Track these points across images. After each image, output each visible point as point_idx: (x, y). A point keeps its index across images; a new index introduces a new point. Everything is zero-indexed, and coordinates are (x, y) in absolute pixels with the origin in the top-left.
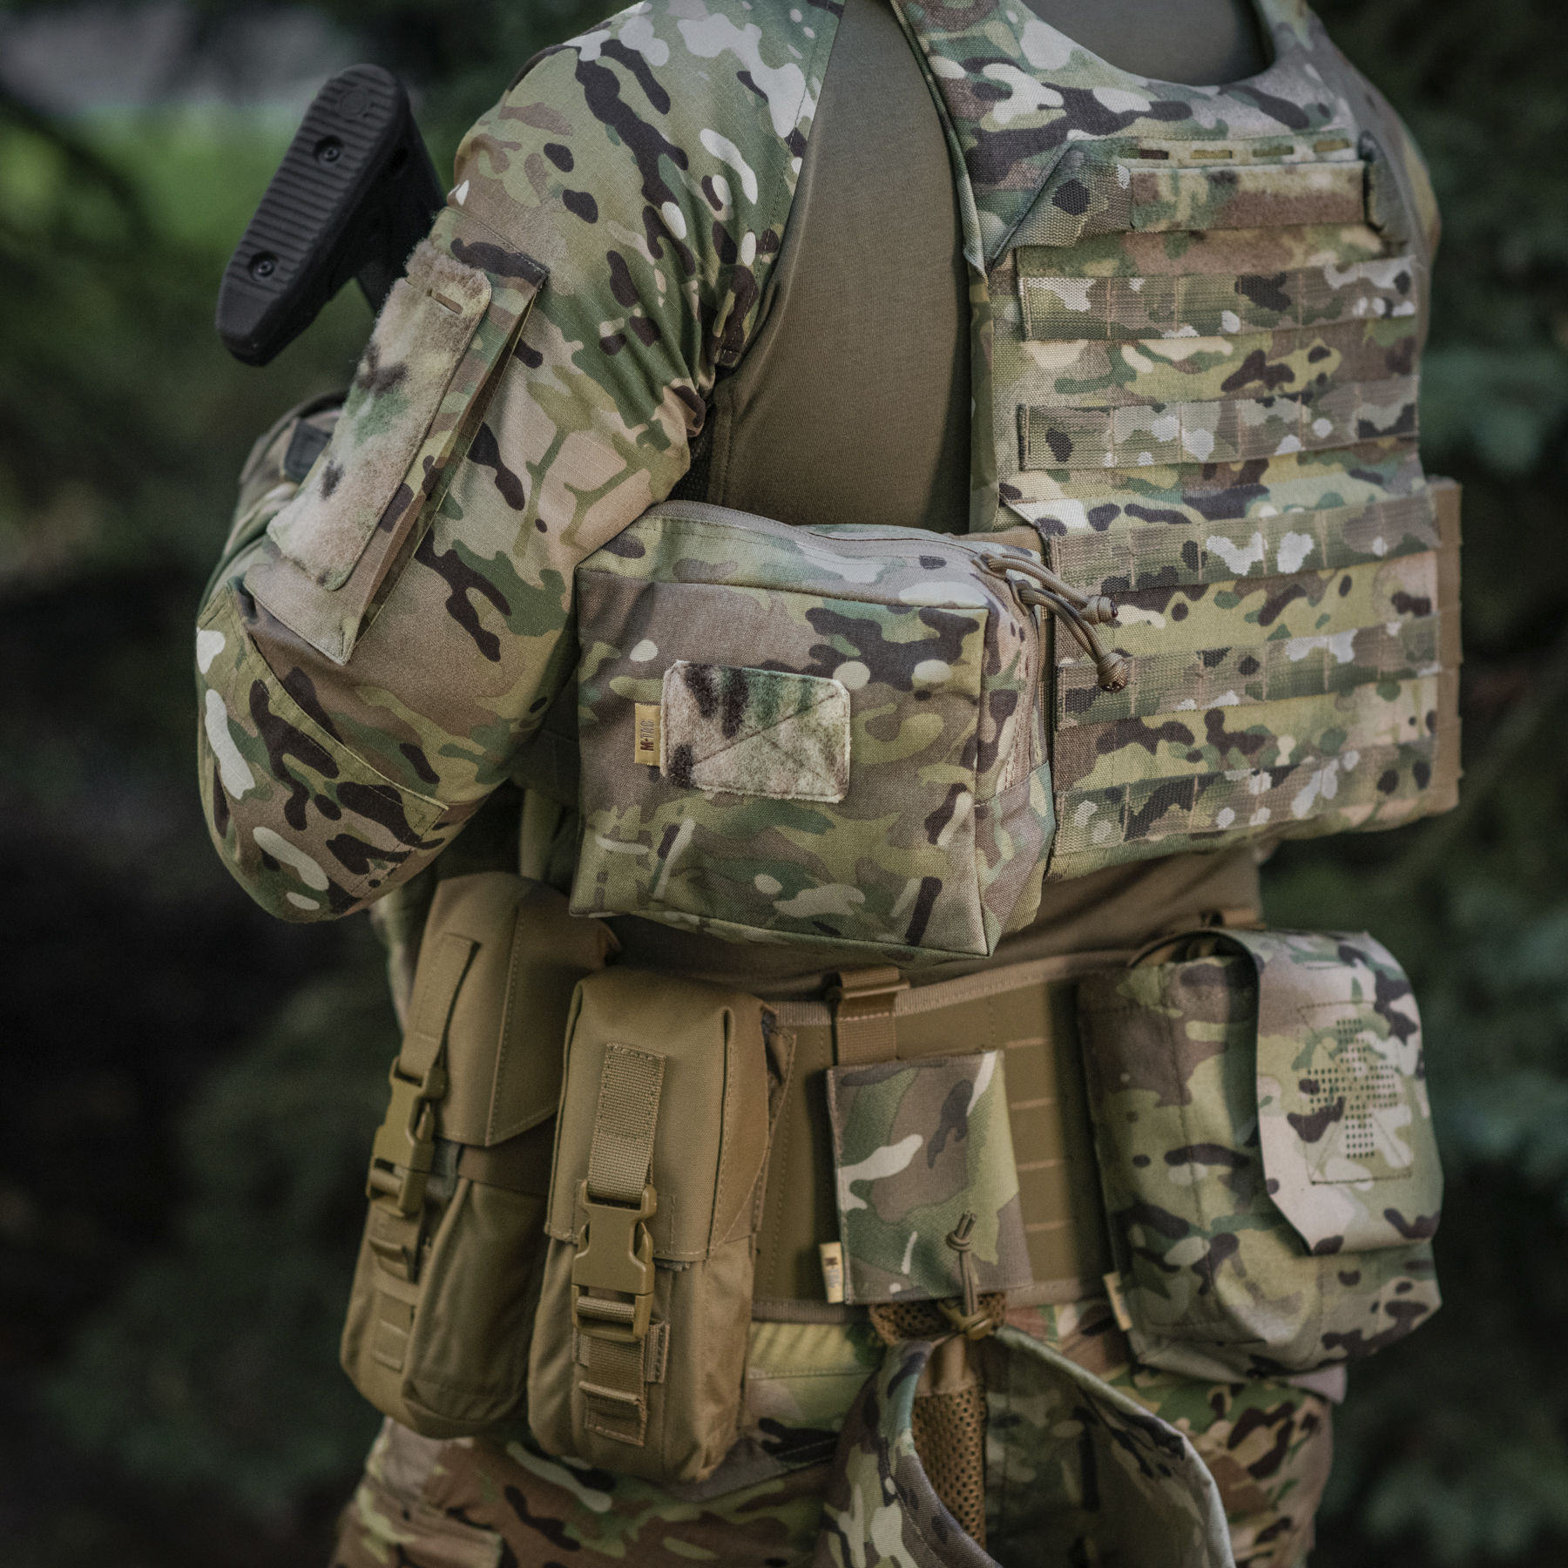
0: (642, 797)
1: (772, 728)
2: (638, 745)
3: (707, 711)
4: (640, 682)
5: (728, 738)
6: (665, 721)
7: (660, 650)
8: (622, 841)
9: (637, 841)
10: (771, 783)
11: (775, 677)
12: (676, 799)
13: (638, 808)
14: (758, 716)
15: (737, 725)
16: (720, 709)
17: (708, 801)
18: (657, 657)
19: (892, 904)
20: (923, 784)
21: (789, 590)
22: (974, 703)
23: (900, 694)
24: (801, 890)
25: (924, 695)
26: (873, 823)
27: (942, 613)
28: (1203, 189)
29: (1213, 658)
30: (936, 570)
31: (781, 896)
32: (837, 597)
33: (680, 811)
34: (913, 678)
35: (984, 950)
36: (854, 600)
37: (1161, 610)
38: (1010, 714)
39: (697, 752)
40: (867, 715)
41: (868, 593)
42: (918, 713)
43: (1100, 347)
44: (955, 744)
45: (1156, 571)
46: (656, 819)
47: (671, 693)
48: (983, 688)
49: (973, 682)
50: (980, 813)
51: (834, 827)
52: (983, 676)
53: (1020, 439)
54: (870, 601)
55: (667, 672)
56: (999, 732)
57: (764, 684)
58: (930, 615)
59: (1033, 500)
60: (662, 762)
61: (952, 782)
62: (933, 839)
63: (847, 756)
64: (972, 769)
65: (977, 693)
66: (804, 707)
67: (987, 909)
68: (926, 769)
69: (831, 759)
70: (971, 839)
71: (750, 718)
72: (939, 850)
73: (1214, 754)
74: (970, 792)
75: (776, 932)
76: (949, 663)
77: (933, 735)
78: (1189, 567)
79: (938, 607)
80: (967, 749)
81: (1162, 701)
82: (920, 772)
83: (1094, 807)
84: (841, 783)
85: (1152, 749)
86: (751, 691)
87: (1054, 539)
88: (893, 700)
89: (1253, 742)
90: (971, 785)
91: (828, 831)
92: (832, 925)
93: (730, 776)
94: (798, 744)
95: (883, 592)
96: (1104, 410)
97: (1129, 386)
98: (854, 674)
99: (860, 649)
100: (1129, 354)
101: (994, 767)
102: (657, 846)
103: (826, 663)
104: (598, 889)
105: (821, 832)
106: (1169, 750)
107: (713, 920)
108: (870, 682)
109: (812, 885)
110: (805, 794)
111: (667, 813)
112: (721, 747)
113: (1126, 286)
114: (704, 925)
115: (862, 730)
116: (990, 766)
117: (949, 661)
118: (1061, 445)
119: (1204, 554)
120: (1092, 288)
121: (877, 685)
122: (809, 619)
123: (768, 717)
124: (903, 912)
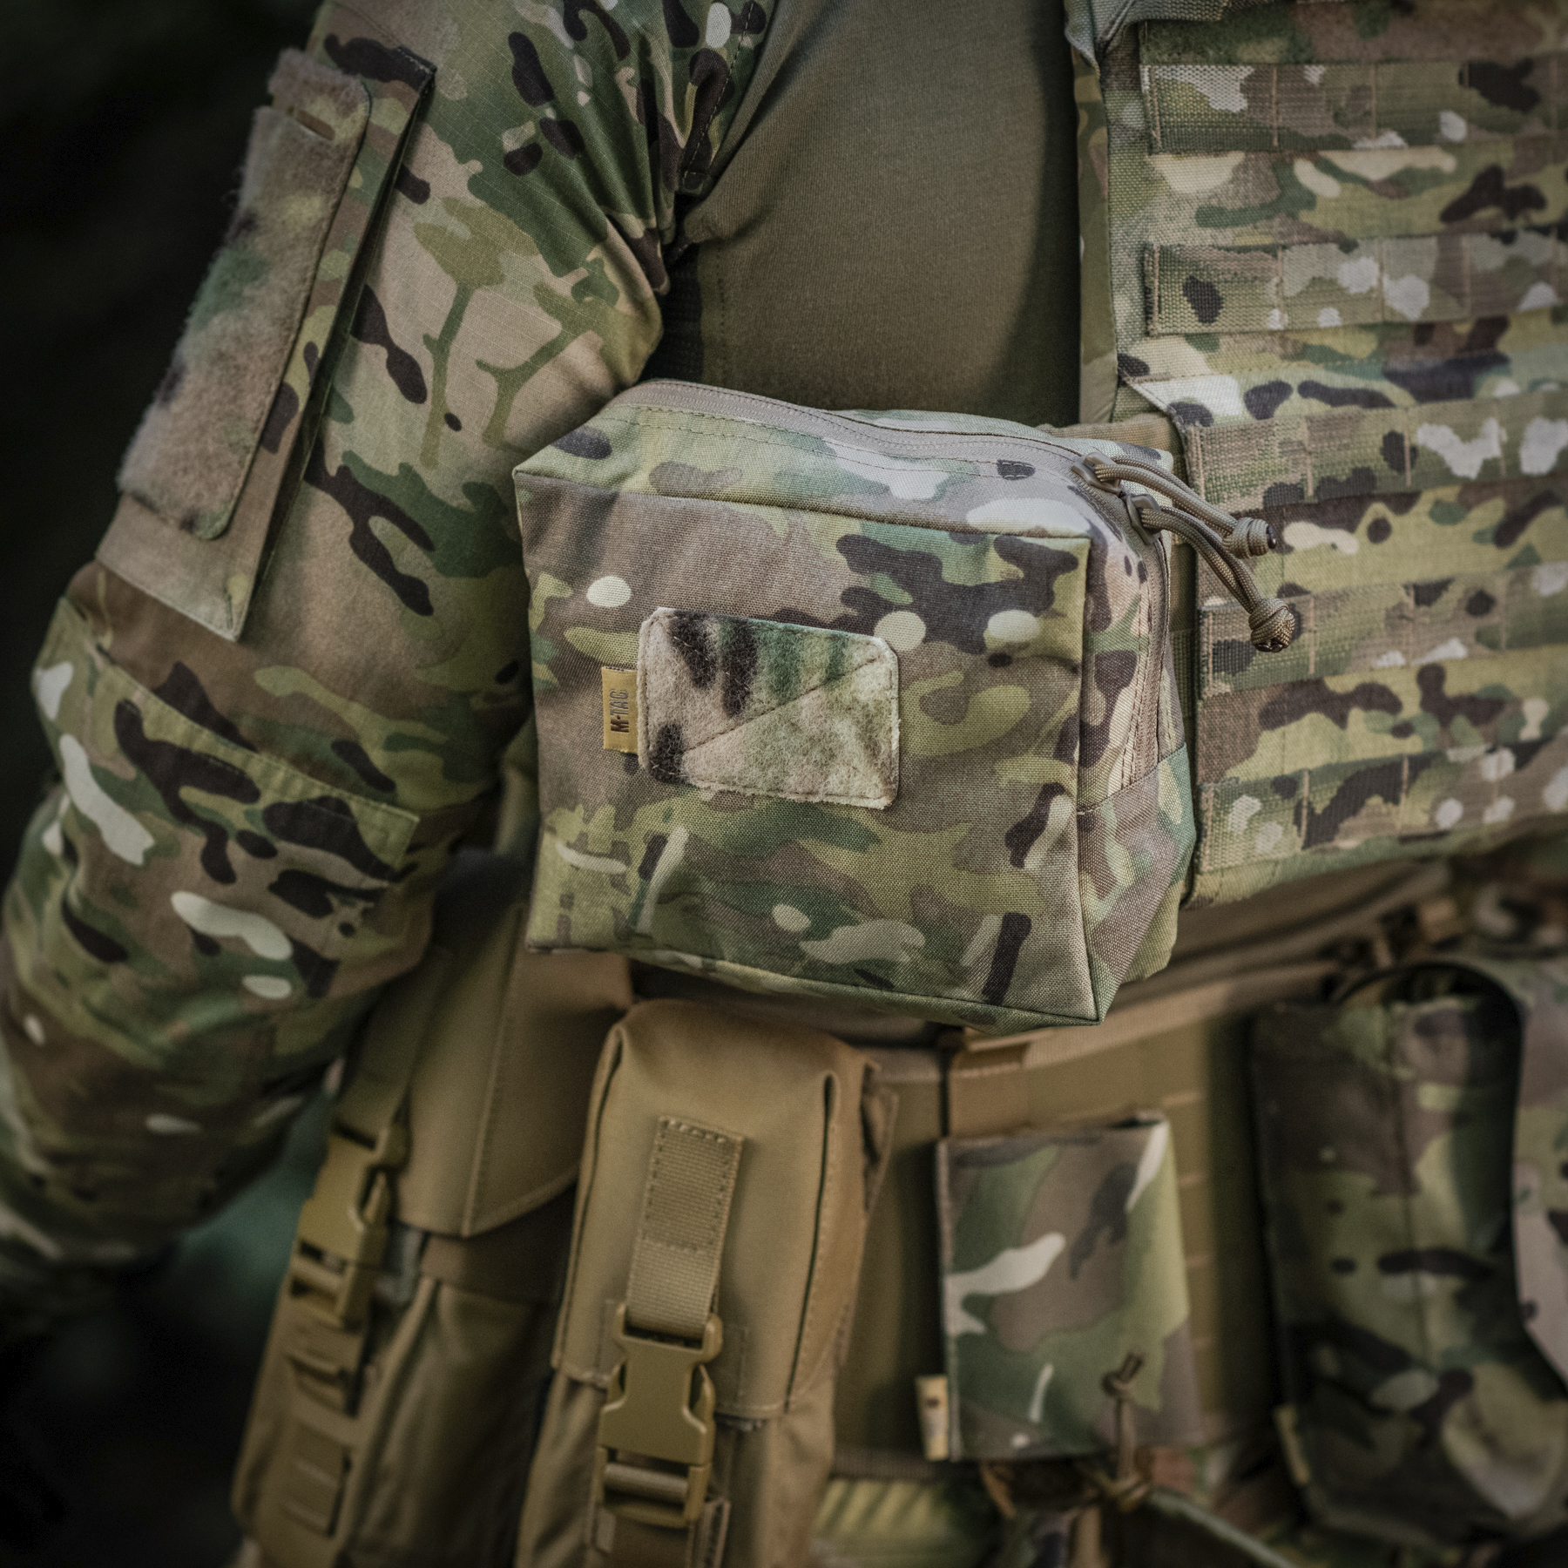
0: (615, 795)
1: (791, 704)
2: (607, 726)
3: (700, 679)
4: (607, 636)
5: (730, 716)
6: (644, 692)
7: (634, 592)
8: (590, 854)
9: (610, 856)
10: (791, 781)
11: (794, 632)
12: (662, 799)
13: (610, 810)
14: (771, 687)
15: (743, 698)
16: (720, 676)
17: (705, 803)
18: (630, 602)
19: (961, 950)
20: (1003, 784)
21: (814, 510)
22: (1074, 670)
23: (968, 659)
24: (836, 927)
25: (1002, 659)
26: (934, 837)
27: (1025, 544)
29: (1427, 593)
30: (1018, 482)
31: (809, 935)
32: (880, 520)
33: (667, 816)
34: (986, 635)
35: (1093, 1013)
36: (904, 523)
37: (1351, 527)
38: (1126, 684)
39: (689, 734)
40: (925, 687)
41: (925, 514)
42: (993, 685)
43: (1263, 162)
44: (1047, 727)
45: (1343, 474)
46: (635, 826)
47: (650, 652)
48: (1086, 648)
49: (1071, 642)
50: (1085, 823)
51: (879, 841)
52: (1086, 634)
53: (1146, 291)
54: (927, 526)
55: (645, 624)
56: (1111, 709)
57: (779, 641)
58: (1010, 547)
59: (1166, 378)
60: (640, 749)
61: (1044, 781)
62: (1018, 861)
63: (895, 745)
64: (1071, 762)
65: (1078, 656)
66: (834, 674)
67: (1096, 956)
68: (1008, 763)
69: (872, 748)
70: (1073, 860)
71: (760, 689)
72: (1027, 875)
73: (1432, 727)
74: (1069, 795)
75: (805, 981)
76: (1036, 616)
77: (1016, 715)
78: (1392, 467)
79: (1021, 534)
80: (1064, 735)
81: (1354, 654)
82: (996, 767)
83: (1256, 804)
84: (886, 781)
85: (1341, 721)
86: (761, 652)
87: (1193, 430)
88: (959, 667)
89: (1488, 708)
90: (1072, 785)
91: (871, 848)
92: (881, 974)
93: (734, 769)
94: (826, 727)
95: (945, 512)
96: (1271, 250)
97: (1305, 217)
98: (903, 629)
99: (912, 593)
100: (1305, 172)
101: (1104, 757)
102: (638, 862)
103: (864, 613)
104: (561, 916)
105: (862, 848)
106: (1366, 721)
107: (720, 963)
108: (925, 641)
109: (853, 922)
110: (839, 796)
111: (648, 819)
112: (721, 729)
113: (1299, 77)
114: (710, 968)
115: (913, 708)
116: (1099, 756)
117: (1037, 612)
118: (1206, 300)
119: (1414, 450)
120: (1249, 79)
121: (936, 645)
122: (841, 551)
123: (785, 687)
124: (978, 960)
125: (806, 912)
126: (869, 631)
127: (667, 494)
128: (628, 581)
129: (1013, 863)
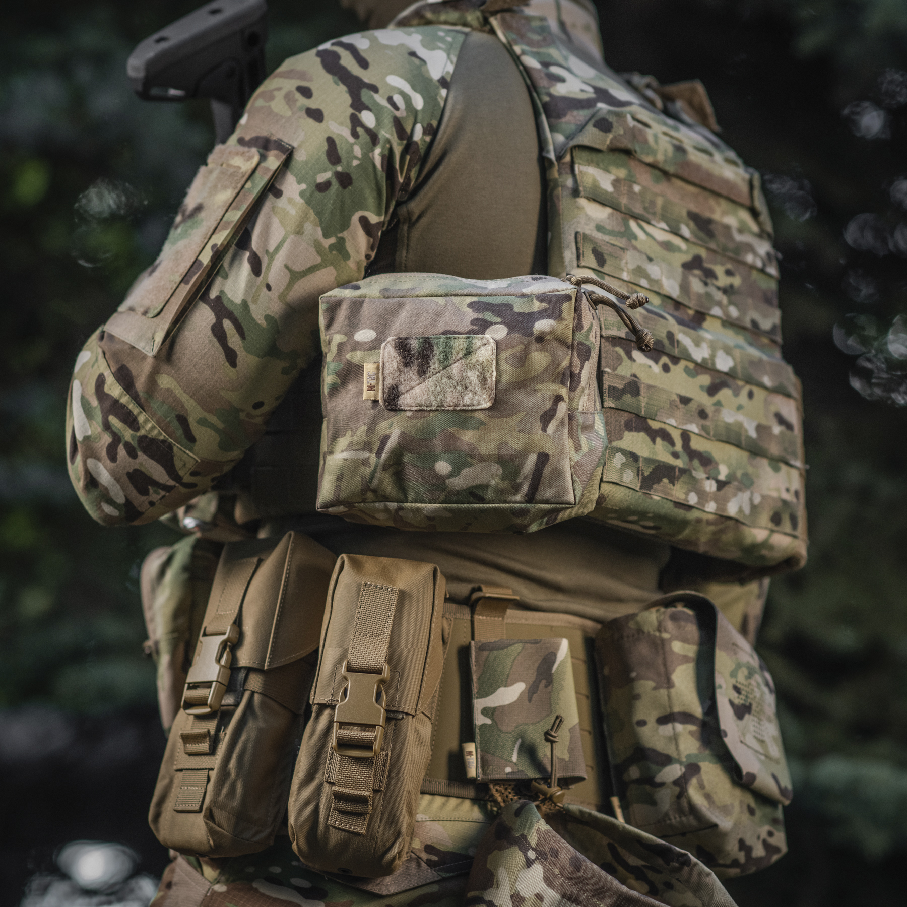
0: (367, 420)
1: (448, 369)
2: (365, 387)
3: (408, 363)
4: (364, 354)
5: (421, 377)
6: (383, 372)
7: (377, 334)
8: (354, 450)
9: (363, 449)
10: (448, 400)
11: (450, 338)
12: (388, 419)
13: (364, 428)
14: (440, 362)
15: (427, 369)
16: (416, 362)
17: (408, 417)
18: (376, 338)
19: (518, 472)
20: (539, 395)
21: (456, 296)
22: (568, 347)
23: (526, 339)
24: (463, 469)
25: (540, 339)
26: (509, 419)
27: (548, 295)
28: (670, 149)
29: (685, 400)
30: (542, 280)
32: (485, 296)
33: (391, 426)
34: (534, 329)
35: (573, 501)
36: (496, 296)
37: (656, 362)
38: (588, 359)
39: (401, 387)
40: (506, 353)
41: (504, 292)
42: (536, 350)
43: (618, 215)
44: (558, 370)
46: (375, 434)
47: (386, 355)
48: (573, 339)
49: (568, 333)
50: (571, 417)
51: (485, 424)
52: (574, 331)
53: (578, 249)
54: (505, 295)
55: (383, 345)
56: (582, 368)
57: (443, 342)
58: (542, 298)
60: (380, 397)
61: (555, 394)
62: (544, 429)
63: (494, 379)
64: (567, 387)
65: (570, 340)
66: (468, 352)
67: (575, 476)
68: (540, 386)
69: (483, 380)
70: (566, 431)
71: (435, 365)
72: (548, 436)
73: (685, 457)
74: (566, 401)
75: (445, 505)
77: (545, 364)
78: (670, 344)
79: (546, 293)
80: (564, 374)
81: (658, 413)
83: (624, 459)
84: (490, 395)
85: (653, 441)
86: (435, 347)
88: (522, 343)
89: (706, 461)
90: (566, 397)
91: (482, 428)
92: (480, 493)
93: (422, 399)
94: (464, 375)
95: (512, 291)
96: (622, 249)
97: (634, 242)
98: (499, 331)
99: (501, 318)
100: (633, 224)
101: (578, 390)
102: (375, 451)
103: (481, 327)
104: (336, 486)
105: (477, 429)
106: (663, 445)
107: (405, 504)
108: (507, 334)
109: (470, 465)
110: (468, 406)
111: (382, 429)
112: (417, 383)
113: (631, 187)
114: (400, 509)
115: (502, 362)
116: (577, 388)
117: (555, 319)
118: (600, 258)
119: (678, 341)
120: (614, 181)
121: (512, 335)
122: (469, 308)
123: (446, 362)
124: (525, 478)
125: (450, 463)
126: (483, 333)
127: (388, 298)
128: (375, 330)
129: (542, 430)
